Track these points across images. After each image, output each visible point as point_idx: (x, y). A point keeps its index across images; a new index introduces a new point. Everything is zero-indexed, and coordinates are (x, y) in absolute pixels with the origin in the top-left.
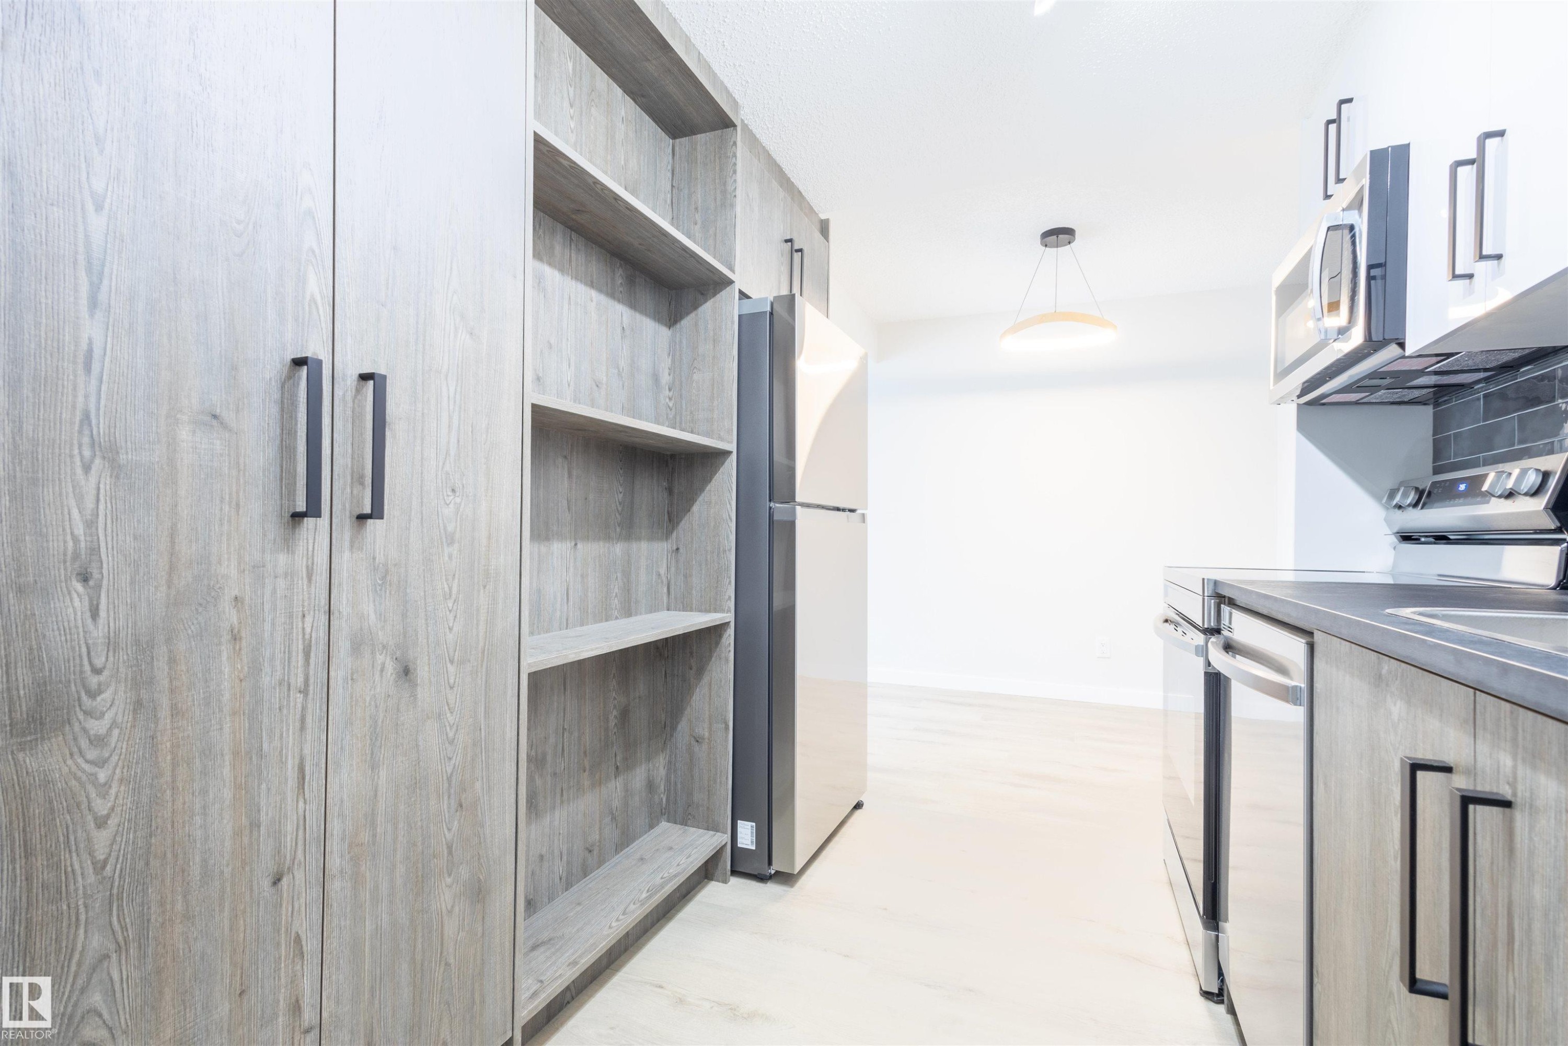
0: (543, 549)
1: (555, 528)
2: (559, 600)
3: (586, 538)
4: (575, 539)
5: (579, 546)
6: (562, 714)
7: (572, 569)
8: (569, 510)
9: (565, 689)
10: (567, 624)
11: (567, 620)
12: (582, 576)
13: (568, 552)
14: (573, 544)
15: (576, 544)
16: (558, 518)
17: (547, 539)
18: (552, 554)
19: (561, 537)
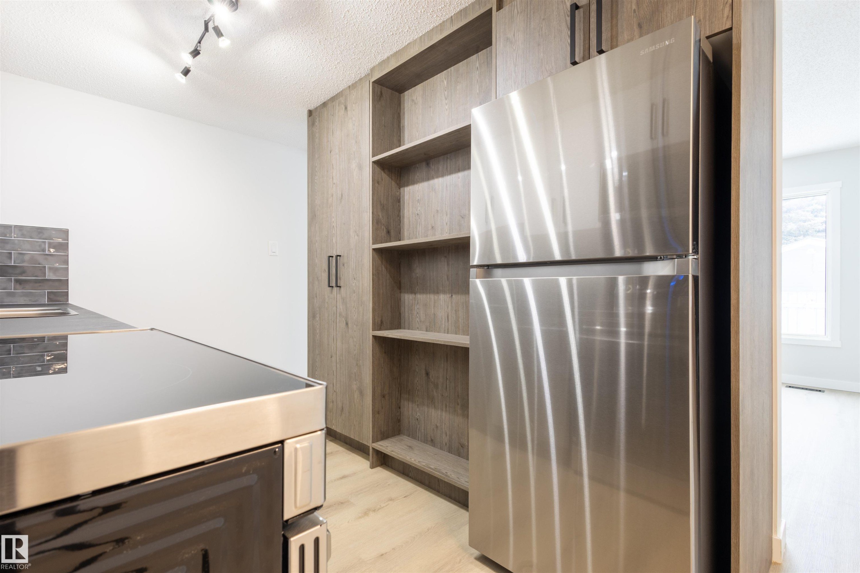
0: (436, 297)
1: (441, 289)
2: (444, 320)
3: (457, 293)
4: (452, 293)
5: (454, 296)
6: (446, 371)
7: (450, 307)
8: (448, 280)
9: (447, 360)
10: (448, 331)
11: (448, 330)
12: (456, 311)
13: (448, 299)
14: (450, 295)
15: (452, 296)
16: (442, 284)
17: (438, 293)
18: (440, 299)
19: (444, 292)
